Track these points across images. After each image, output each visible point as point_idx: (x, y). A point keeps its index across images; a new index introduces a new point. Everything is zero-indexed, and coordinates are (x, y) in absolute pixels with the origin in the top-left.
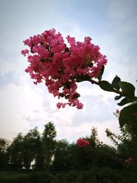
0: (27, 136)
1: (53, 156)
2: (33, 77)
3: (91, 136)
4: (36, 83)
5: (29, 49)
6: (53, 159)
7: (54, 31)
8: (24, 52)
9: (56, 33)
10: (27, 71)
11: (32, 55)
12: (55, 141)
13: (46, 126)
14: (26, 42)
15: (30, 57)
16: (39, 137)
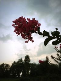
0: (18, 62)
1: (30, 70)
2: (17, 33)
3: (46, 60)
4: (18, 35)
5: (15, 24)
6: (30, 71)
7: (23, 17)
8: (13, 25)
9: (24, 18)
10: (14, 31)
11: (16, 26)
12: (30, 63)
13: (25, 57)
14: (13, 22)
15: (15, 27)
16: (23, 62)
